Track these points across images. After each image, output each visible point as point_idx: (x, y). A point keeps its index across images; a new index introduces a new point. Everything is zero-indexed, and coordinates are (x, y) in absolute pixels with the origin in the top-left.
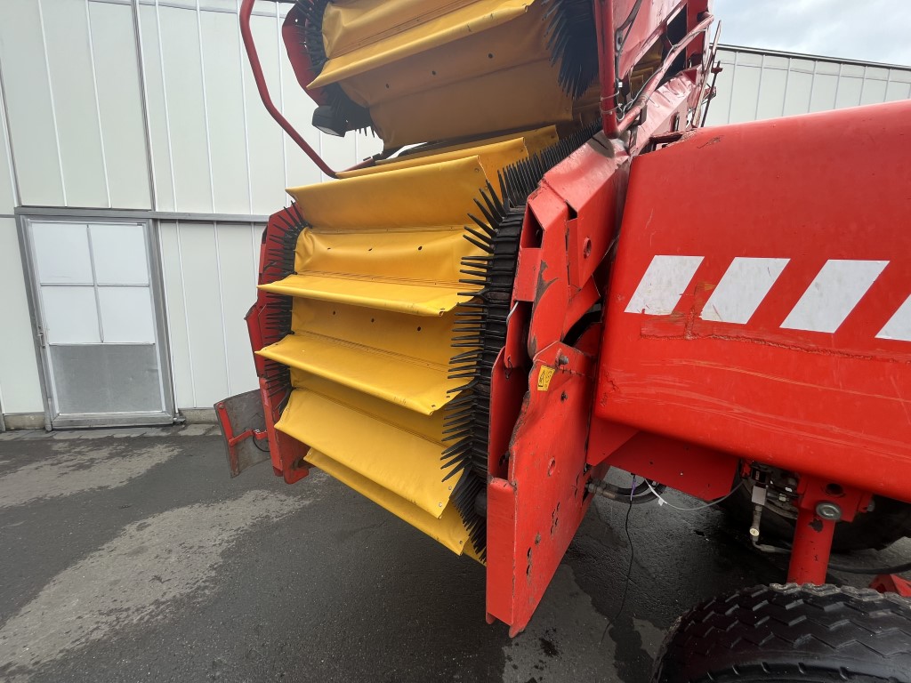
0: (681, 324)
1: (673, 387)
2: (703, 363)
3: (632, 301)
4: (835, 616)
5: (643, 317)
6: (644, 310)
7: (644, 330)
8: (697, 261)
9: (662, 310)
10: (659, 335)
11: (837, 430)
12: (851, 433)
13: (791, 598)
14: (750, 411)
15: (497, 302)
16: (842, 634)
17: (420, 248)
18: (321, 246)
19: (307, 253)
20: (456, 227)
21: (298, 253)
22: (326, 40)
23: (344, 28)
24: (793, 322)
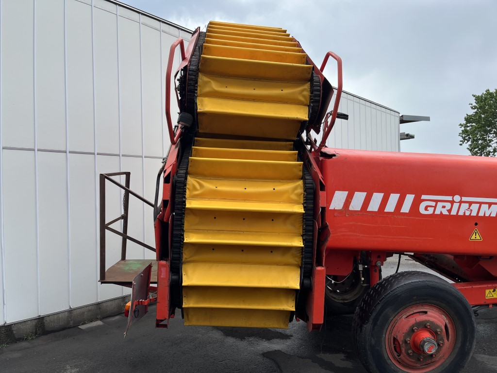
0: (344, 212)
1: (344, 232)
2: (351, 223)
3: (331, 206)
4: (392, 280)
5: (334, 210)
6: (334, 208)
7: (335, 214)
8: (347, 192)
9: (339, 208)
10: (340, 216)
11: (381, 236)
12: (384, 236)
13: (382, 282)
14: (364, 235)
16: (394, 282)
17: (274, 189)
18: (209, 185)
19: (195, 189)
20: (281, 181)
21: (188, 189)
22: (199, 89)
23: (214, 89)
24: (370, 209)
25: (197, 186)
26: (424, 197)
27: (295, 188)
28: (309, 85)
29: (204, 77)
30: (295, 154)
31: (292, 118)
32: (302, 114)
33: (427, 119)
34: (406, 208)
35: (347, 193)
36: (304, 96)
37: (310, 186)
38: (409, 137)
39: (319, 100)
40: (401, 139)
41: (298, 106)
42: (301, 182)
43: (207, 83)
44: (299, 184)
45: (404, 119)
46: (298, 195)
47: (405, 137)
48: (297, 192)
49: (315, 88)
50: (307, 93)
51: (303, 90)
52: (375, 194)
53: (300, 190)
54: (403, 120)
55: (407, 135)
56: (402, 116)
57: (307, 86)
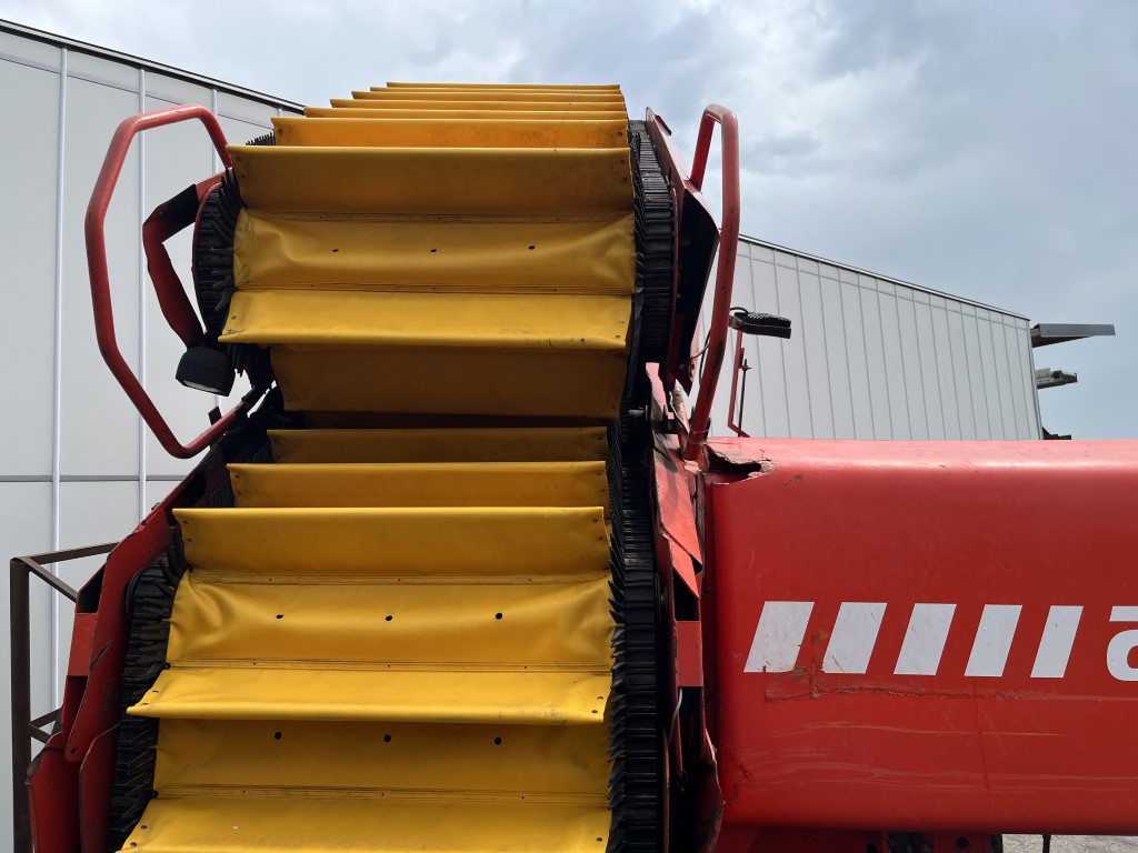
0: (805, 681)
1: (811, 759)
2: (835, 724)
3: (751, 658)
5: (764, 676)
6: (765, 668)
7: (769, 693)
9: (783, 665)
10: (787, 697)
14: (889, 773)
15: (639, 688)
17: (499, 616)
18: (253, 611)
19: (203, 624)
20: (537, 579)
21: (176, 625)
22: (238, 263)
23: (289, 261)
24: (904, 667)
25: (213, 613)
26: (1119, 614)
27: (585, 609)
28: (632, 223)
29: (255, 221)
30: (597, 472)
31: (565, 342)
32: (607, 327)
33: (1108, 330)
34: (1052, 661)
35: (808, 606)
36: (615, 264)
37: (640, 598)
38: (1061, 379)
39: (672, 272)
40: (1040, 387)
41: (592, 301)
42: (602, 586)
43: (267, 241)
44: (600, 592)
45: (1044, 335)
46: (596, 636)
47: (1052, 380)
48: (587, 623)
49: (651, 231)
50: (624, 252)
51: (609, 243)
52: (920, 610)
53: (602, 618)
54: (1039, 337)
55: (1057, 374)
56: (1037, 327)
57: (623, 228)
